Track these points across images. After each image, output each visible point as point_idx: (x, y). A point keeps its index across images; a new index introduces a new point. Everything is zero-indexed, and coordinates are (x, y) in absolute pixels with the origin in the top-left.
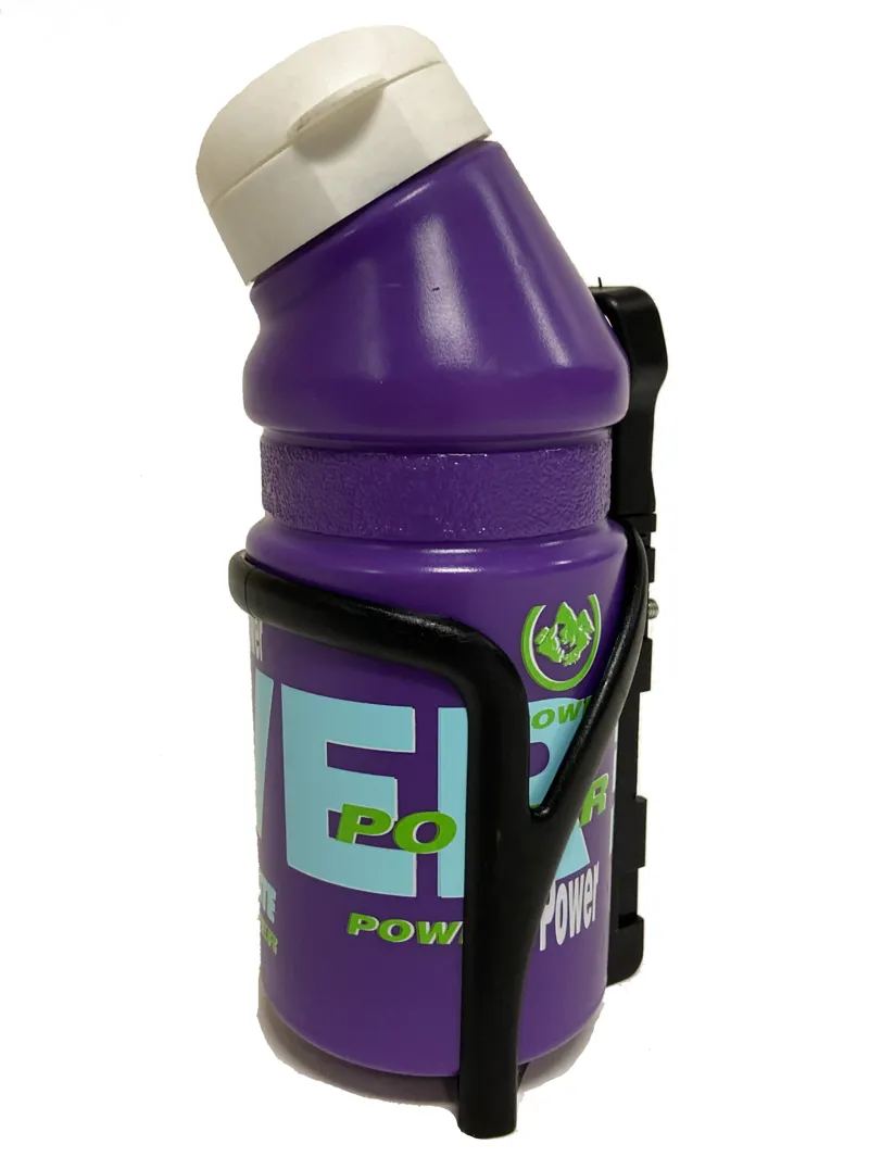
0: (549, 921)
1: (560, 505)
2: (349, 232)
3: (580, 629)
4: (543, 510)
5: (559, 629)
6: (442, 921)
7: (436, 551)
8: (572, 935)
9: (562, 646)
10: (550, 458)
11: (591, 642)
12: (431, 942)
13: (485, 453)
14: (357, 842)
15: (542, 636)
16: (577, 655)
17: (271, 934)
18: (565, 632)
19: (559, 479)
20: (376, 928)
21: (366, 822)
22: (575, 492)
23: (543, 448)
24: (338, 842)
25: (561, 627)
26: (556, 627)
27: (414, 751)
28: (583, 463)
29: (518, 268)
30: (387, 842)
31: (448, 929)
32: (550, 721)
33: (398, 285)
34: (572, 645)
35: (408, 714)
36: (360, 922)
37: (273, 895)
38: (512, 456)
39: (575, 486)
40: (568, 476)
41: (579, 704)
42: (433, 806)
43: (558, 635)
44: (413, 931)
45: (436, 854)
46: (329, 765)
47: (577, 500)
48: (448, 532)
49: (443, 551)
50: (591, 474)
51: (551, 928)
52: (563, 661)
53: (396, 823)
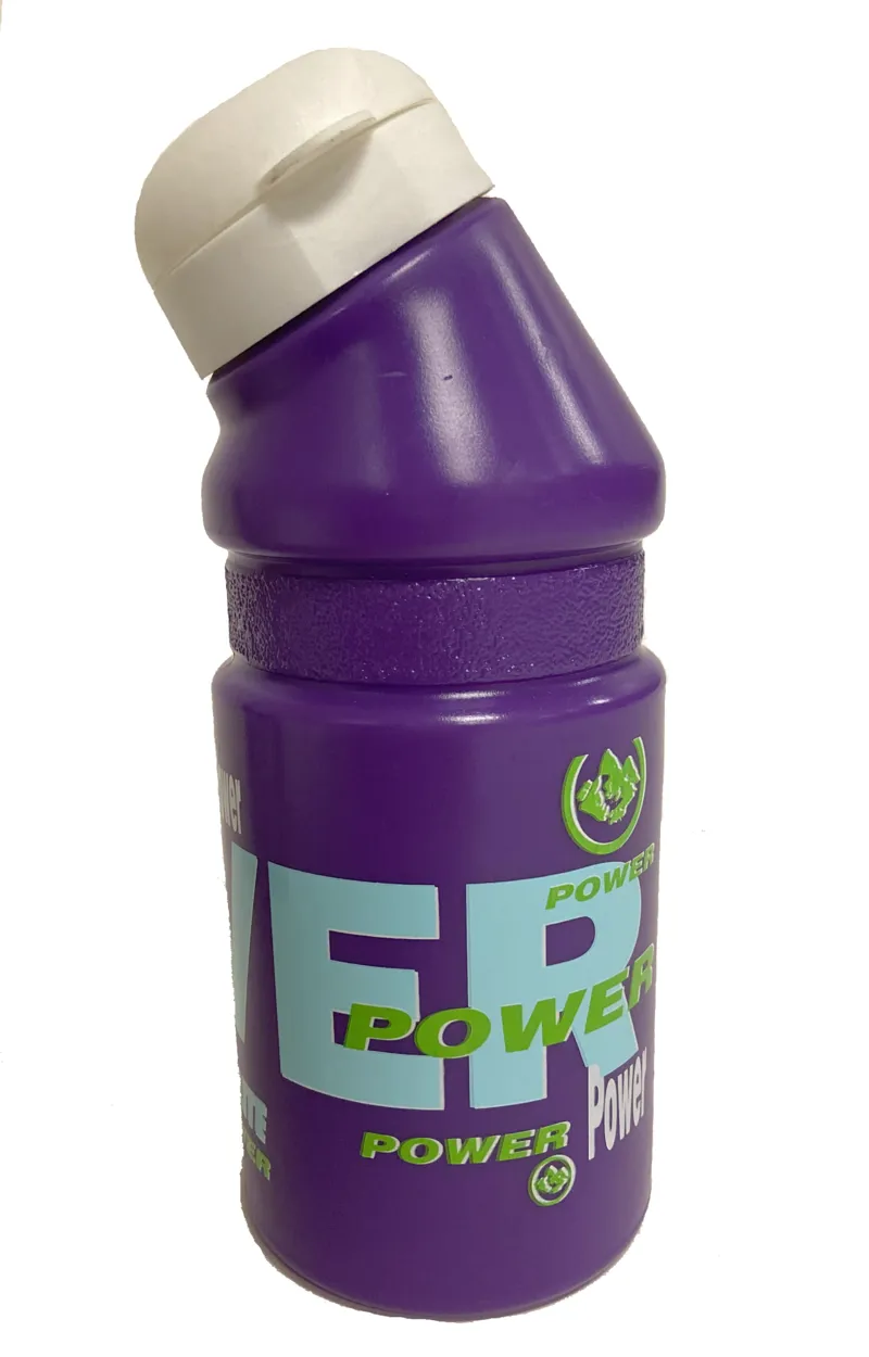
0: (598, 1124)
1: (598, 633)
2: (337, 310)
3: (626, 779)
4: (581, 641)
5: (603, 783)
6: (477, 1136)
7: (457, 696)
8: (622, 1136)
9: (607, 802)
10: (587, 578)
11: (637, 793)
12: (464, 1162)
13: (513, 575)
14: (370, 1049)
15: (585, 791)
16: (623, 810)
17: (260, 1156)
18: (610, 785)
19: (596, 602)
20: (396, 1148)
21: (380, 1024)
22: (614, 617)
23: (578, 566)
24: (347, 1049)
25: (605, 778)
26: (600, 778)
27: (438, 938)
28: (621, 581)
29: (541, 350)
30: (408, 1047)
31: (483, 1145)
32: (595, 891)
33: (400, 374)
34: (617, 799)
35: (430, 894)
36: (376, 1143)
37: (263, 1111)
38: (544, 578)
39: (614, 608)
40: (607, 598)
41: (626, 868)
42: (462, 1001)
43: (604, 790)
44: (441, 1152)
45: (468, 1058)
46: (332, 958)
47: (615, 626)
48: (471, 672)
49: (465, 696)
50: (629, 595)
51: (600, 1131)
52: (609, 819)
53: (417, 1024)
